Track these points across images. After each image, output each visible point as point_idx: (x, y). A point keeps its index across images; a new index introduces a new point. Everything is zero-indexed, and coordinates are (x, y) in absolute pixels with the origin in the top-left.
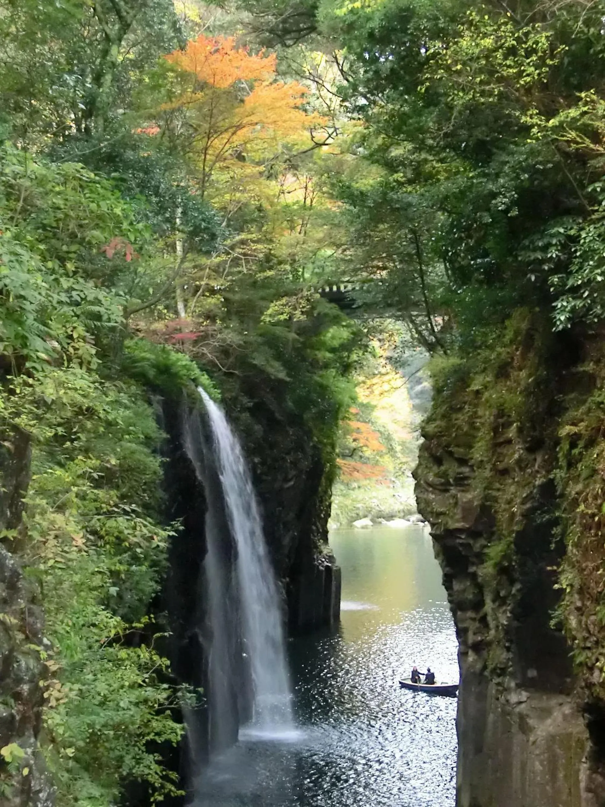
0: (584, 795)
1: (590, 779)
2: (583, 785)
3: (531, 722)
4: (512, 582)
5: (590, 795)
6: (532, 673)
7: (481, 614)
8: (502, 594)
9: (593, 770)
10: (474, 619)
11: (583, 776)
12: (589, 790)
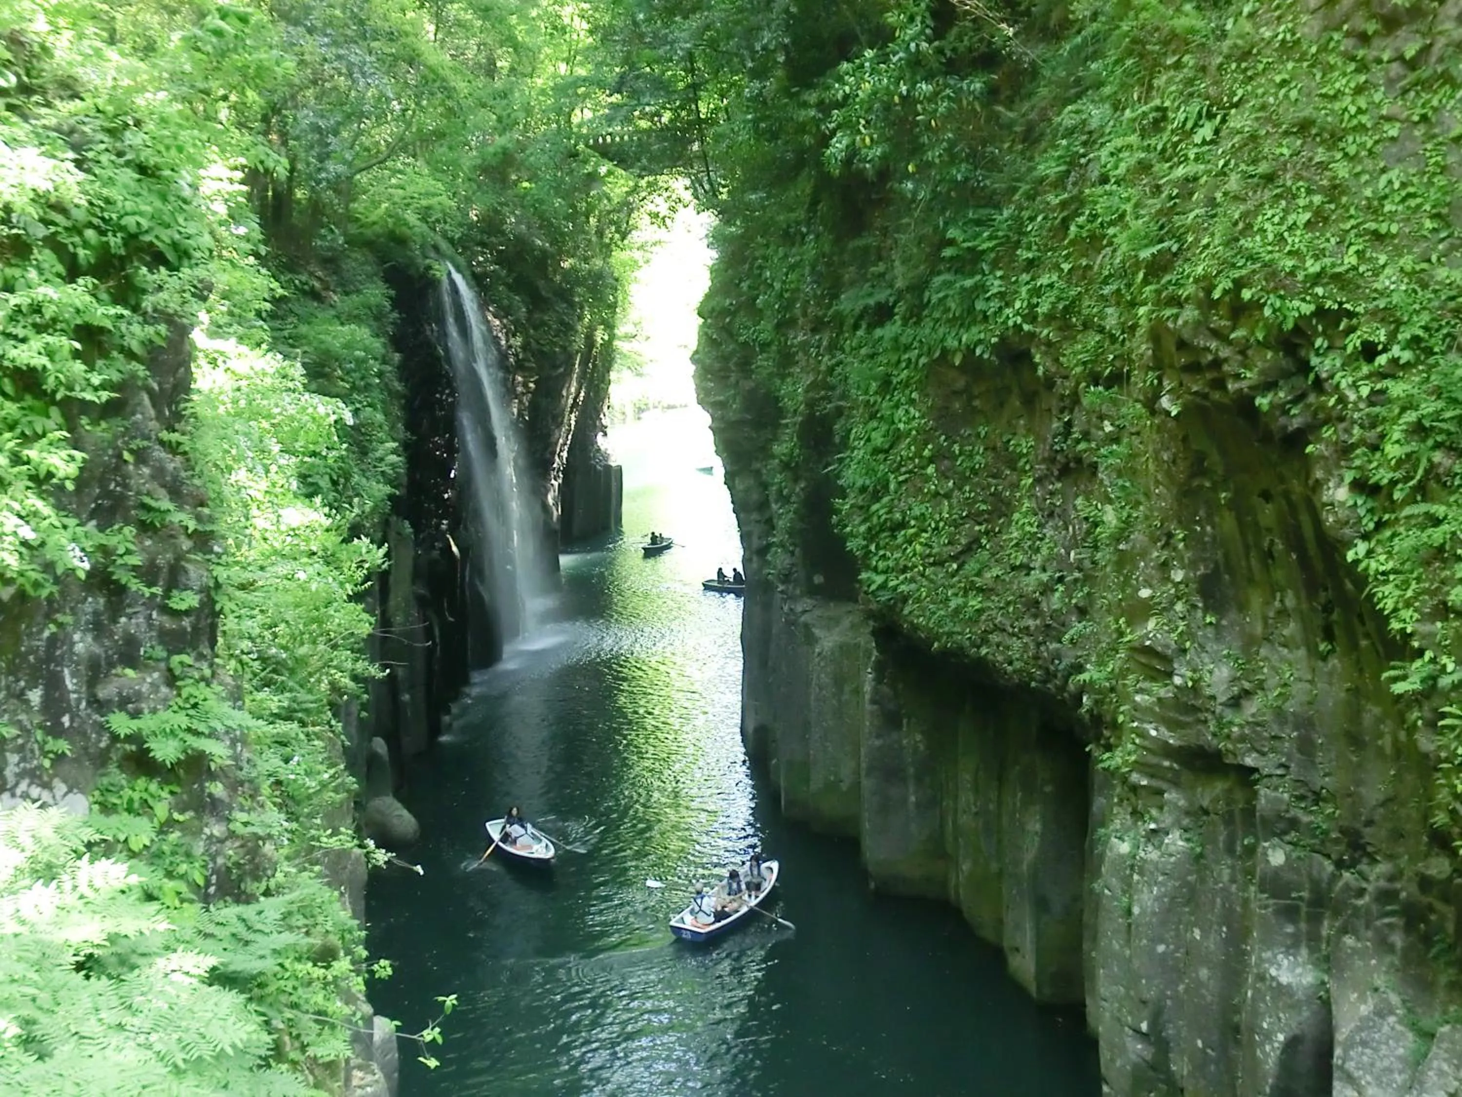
0: (868, 707)
1: (875, 691)
2: (867, 697)
3: (817, 632)
4: (796, 480)
5: (875, 707)
6: (818, 579)
7: (767, 516)
8: (785, 492)
9: (878, 680)
10: (758, 522)
11: (868, 688)
12: (873, 702)
